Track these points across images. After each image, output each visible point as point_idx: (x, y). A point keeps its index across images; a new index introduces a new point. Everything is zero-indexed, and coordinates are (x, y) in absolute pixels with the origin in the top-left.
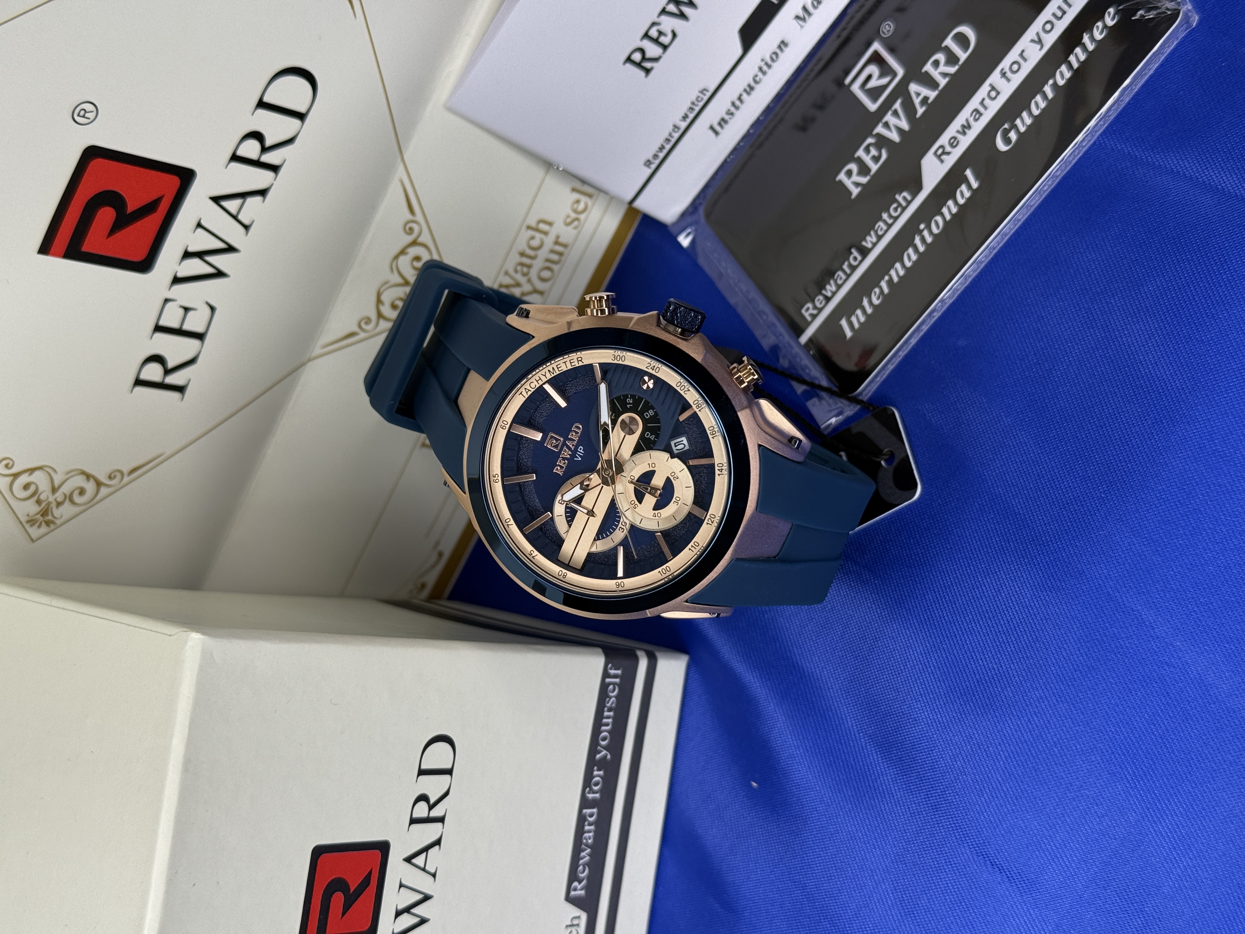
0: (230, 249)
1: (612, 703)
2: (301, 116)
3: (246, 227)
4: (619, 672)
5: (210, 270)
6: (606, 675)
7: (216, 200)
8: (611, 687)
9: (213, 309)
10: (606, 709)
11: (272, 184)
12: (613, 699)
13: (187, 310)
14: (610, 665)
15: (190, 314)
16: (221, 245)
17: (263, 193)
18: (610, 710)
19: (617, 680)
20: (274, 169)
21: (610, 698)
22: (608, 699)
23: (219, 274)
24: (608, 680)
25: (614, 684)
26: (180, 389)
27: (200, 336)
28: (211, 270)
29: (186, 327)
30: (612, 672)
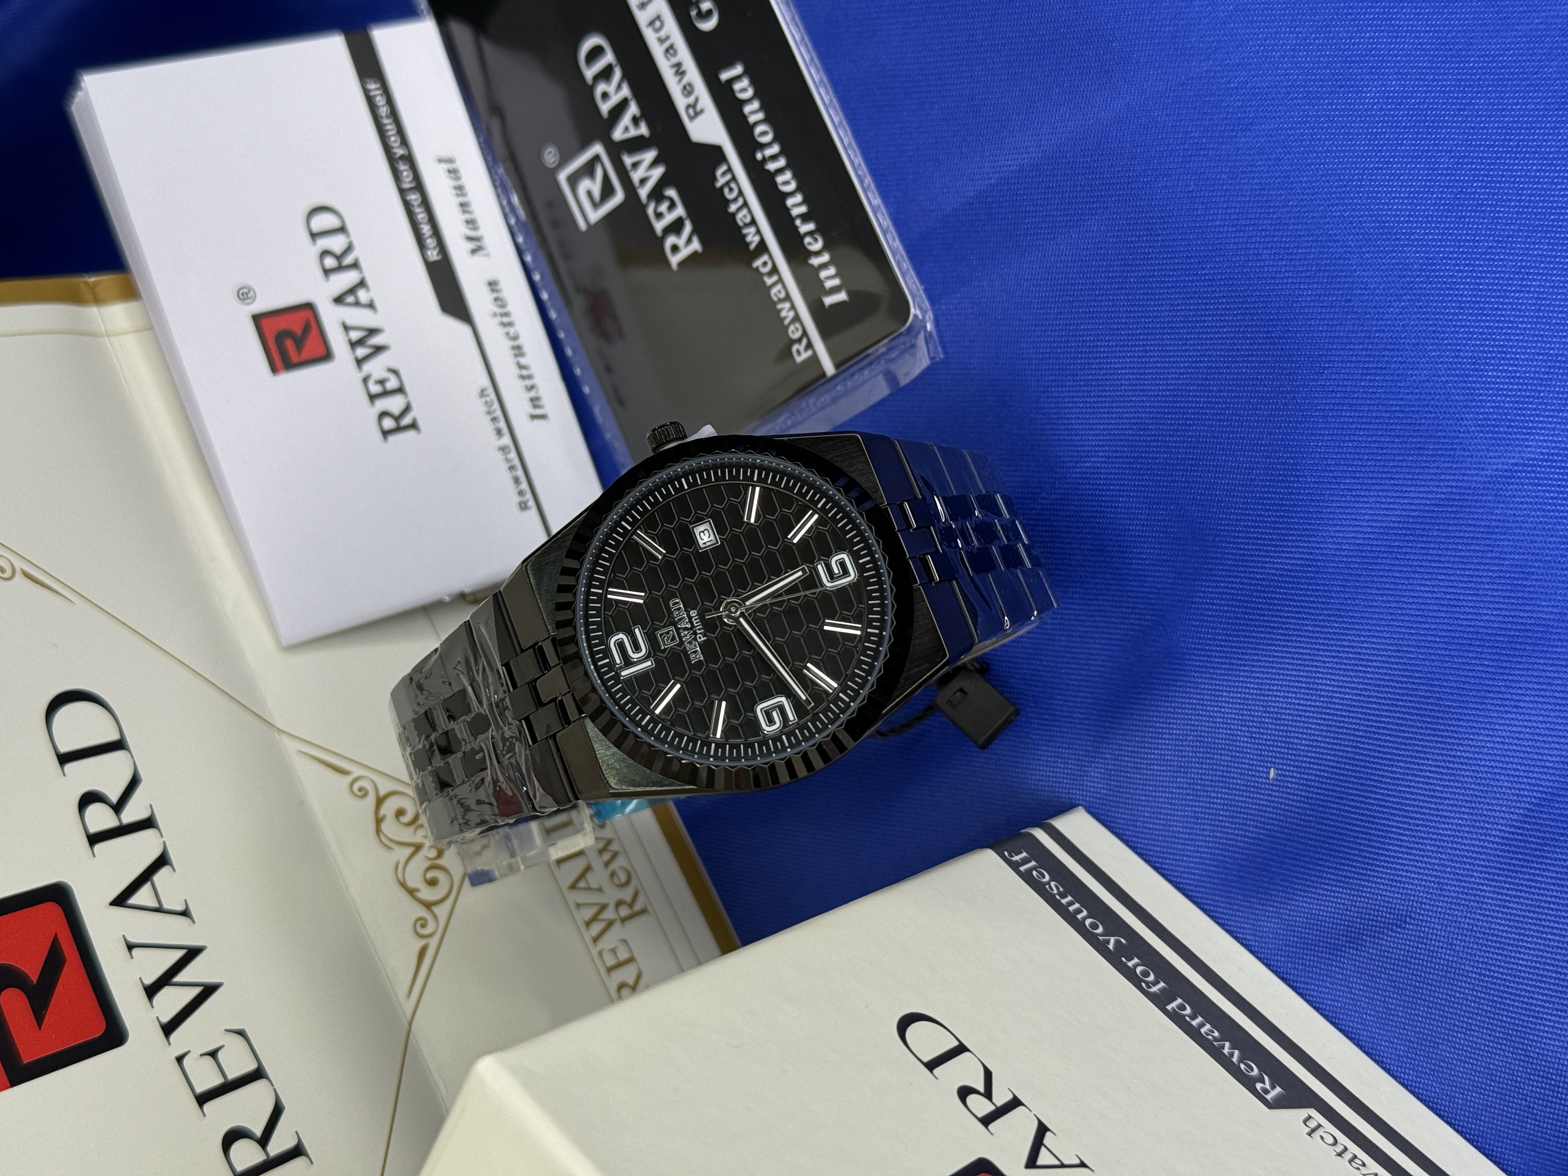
0: (192, 953)
1: (1058, 888)
2: (119, 745)
3: (185, 913)
4: (1024, 854)
5: (192, 993)
6: (1015, 866)
7: (120, 901)
8: (1035, 873)
9: (241, 1033)
10: (1057, 897)
11: (164, 843)
12: (1053, 884)
13: (213, 1054)
14: (1006, 853)
15: (220, 1055)
16: (179, 954)
17: (162, 861)
18: (1063, 896)
19: (1033, 863)
20: (148, 823)
21: (1049, 883)
22: (1047, 886)
23: (208, 990)
24: (1022, 869)
25: (1034, 868)
26: (297, 1152)
27: (258, 1074)
28: (195, 992)
29: (232, 1075)
30: (1016, 858)
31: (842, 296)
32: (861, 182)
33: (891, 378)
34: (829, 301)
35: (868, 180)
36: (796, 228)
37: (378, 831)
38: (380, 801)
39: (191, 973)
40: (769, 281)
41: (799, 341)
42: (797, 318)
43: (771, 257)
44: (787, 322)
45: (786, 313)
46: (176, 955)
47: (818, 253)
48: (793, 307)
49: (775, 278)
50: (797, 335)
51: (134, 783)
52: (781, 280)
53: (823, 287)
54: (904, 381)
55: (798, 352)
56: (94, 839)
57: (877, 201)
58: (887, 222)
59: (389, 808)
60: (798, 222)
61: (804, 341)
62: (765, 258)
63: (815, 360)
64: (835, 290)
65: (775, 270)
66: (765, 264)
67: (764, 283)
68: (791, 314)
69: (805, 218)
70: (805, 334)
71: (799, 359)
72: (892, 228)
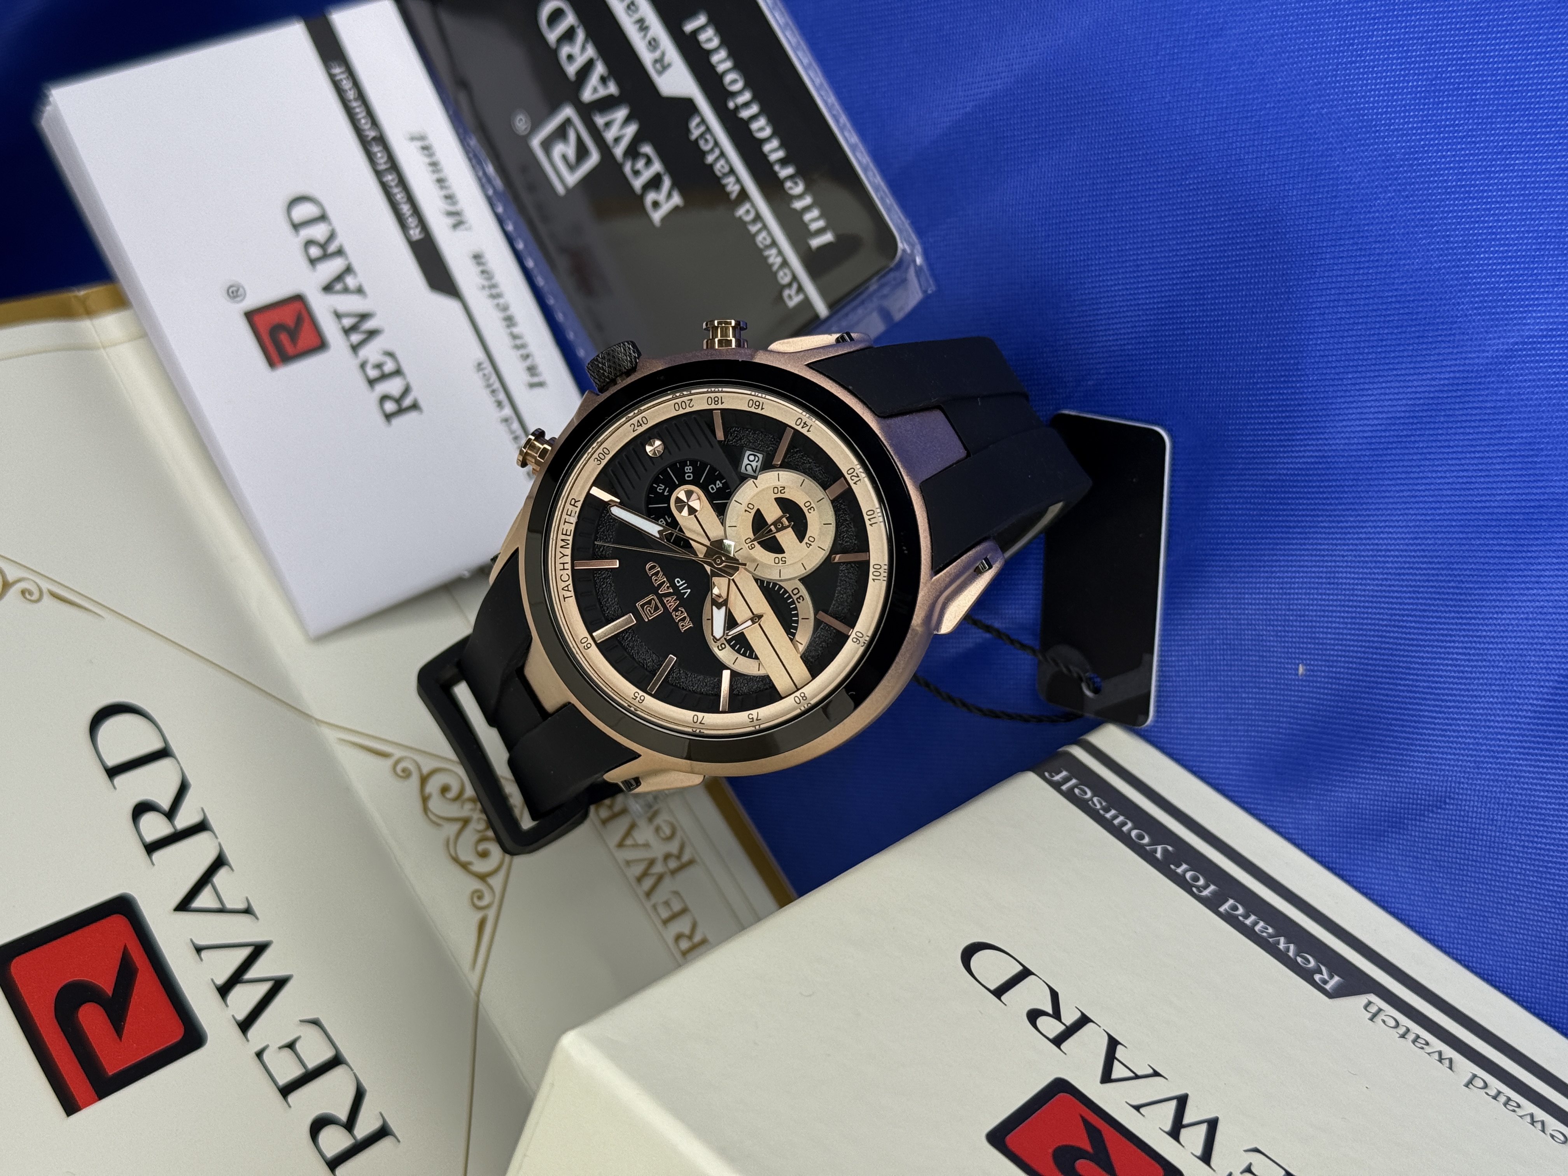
31: (828, 237)
32: (837, 121)
33: (886, 315)
34: (816, 242)
35: (843, 119)
36: (775, 174)
37: (426, 809)
38: (424, 780)
39: (261, 969)
40: (754, 229)
41: (789, 285)
42: (785, 263)
43: (753, 205)
44: (775, 268)
45: (774, 260)
46: (243, 954)
47: (800, 197)
48: (780, 253)
49: (759, 226)
50: (786, 280)
51: (183, 789)
52: (765, 227)
53: (809, 230)
54: (898, 316)
55: (790, 297)
56: (151, 848)
57: (854, 139)
58: (866, 159)
59: (433, 786)
60: (777, 168)
61: (795, 286)
62: (747, 206)
63: (807, 303)
64: (820, 232)
65: (758, 217)
66: (748, 212)
67: (748, 231)
68: (779, 260)
69: (783, 162)
70: (795, 278)
71: (791, 304)
72: (871, 165)
